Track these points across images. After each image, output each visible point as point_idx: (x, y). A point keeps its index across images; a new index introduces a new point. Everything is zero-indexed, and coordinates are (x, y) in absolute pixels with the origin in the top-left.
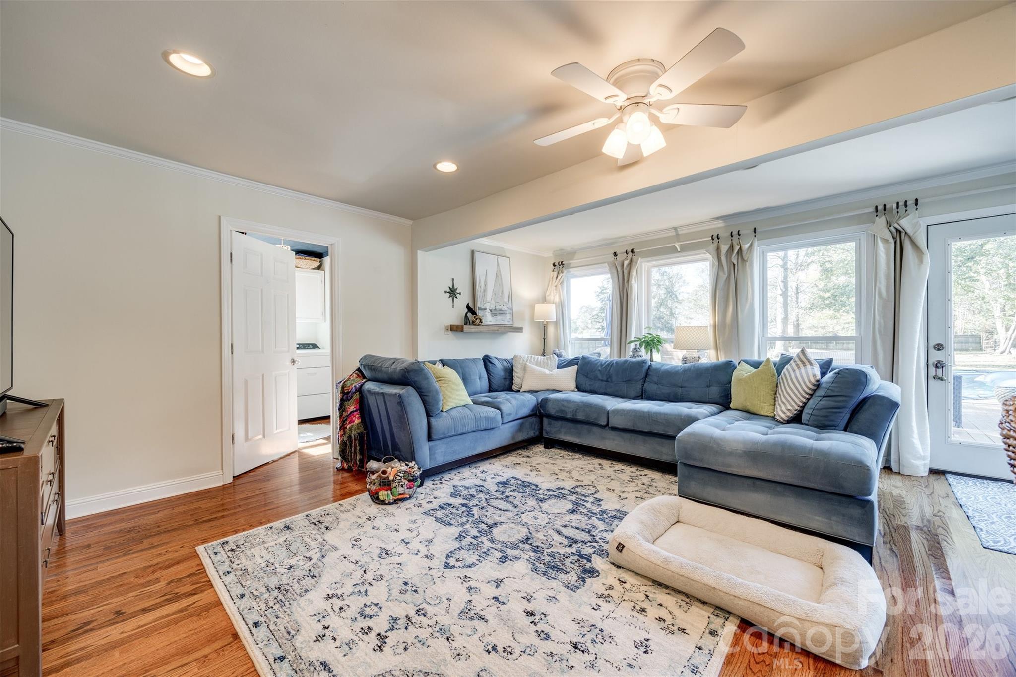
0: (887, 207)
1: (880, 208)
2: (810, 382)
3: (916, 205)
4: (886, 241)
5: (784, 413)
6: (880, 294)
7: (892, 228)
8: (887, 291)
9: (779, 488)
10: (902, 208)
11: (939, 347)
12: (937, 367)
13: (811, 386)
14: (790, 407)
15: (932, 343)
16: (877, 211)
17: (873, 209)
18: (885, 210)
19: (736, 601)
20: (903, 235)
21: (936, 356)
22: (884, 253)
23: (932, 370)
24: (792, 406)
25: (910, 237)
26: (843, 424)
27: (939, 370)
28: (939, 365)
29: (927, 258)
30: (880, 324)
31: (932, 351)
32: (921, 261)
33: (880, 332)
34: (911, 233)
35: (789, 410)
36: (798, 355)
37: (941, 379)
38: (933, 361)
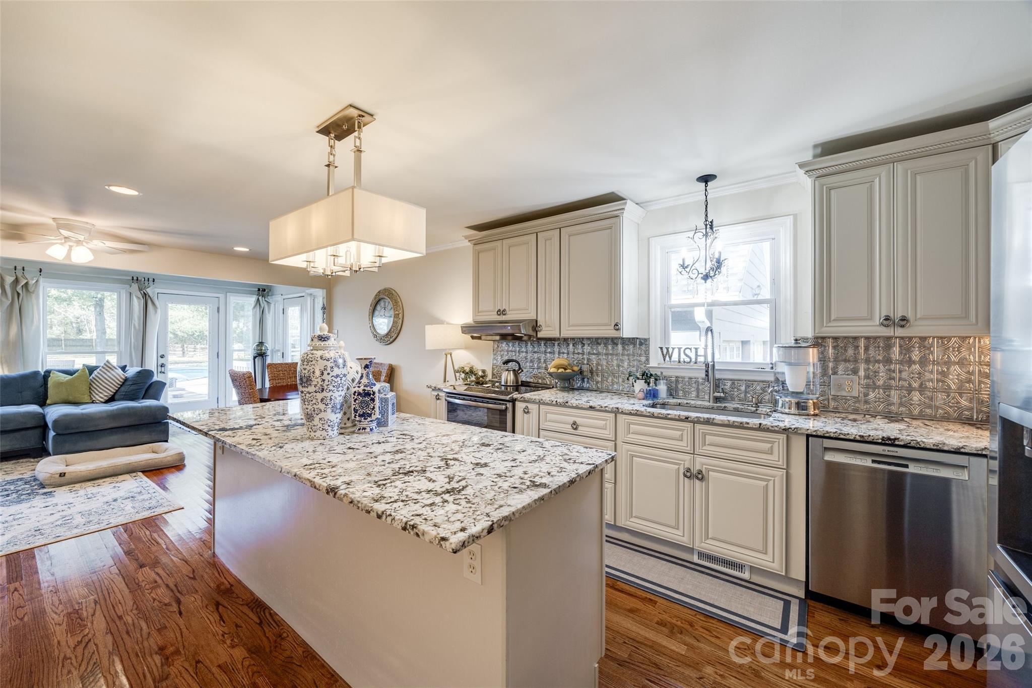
0: (139, 279)
1: (135, 278)
2: (121, 378)
3: (154, 281)
4: (139, 298)
5: (102, 398)
6: (135, 327)
7: (142, 292)
8: (139, 326)
9: (126, 429)
10: (146, 282)
11: (162, 357)
12: (162, 366)
13: (122, 380)
14: (106, 394)
15: (159, 355)
16: (133, 279)
17: (131, 278)
18: (137, 280)
19: (140, 463)
20: (147, 296)
21: (161, 361)
22: (137, 304)
23: (159, 368)
24: (108, 393)
25: (151, 298)
26: (141, 397)
27: (163, 368)
28: (163, 365)
29: (159, 311)
30: (134, 343)
31: (159, 358)
32: (156, 312)
33: (134, 348)
34: (152, 297)
35: (105, 396)
36: (105, 364)
37: (164, 373)
38: (160, 363)
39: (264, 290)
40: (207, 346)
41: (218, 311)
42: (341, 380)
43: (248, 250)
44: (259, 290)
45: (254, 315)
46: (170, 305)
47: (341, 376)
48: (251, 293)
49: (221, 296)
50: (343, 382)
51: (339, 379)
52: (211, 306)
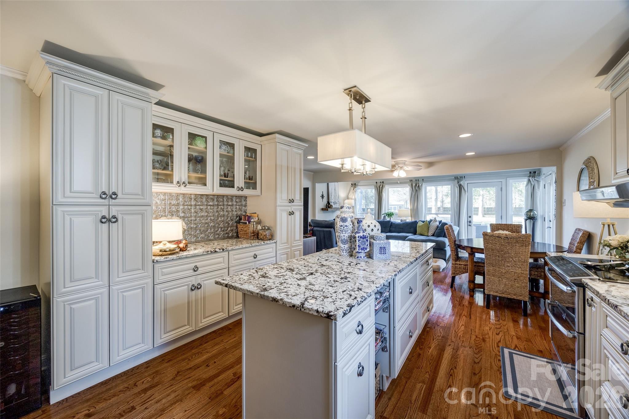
0: (458, 177)
1: (456, 177)
2: (436, 226)
3: (465, 178)
4: (457, 187)
5: (430, 234)
7: (459, 184)
10: (461, 179)
12: (470, 222)
15: (469, 216)
17: (454, 178)
20: (461, 186)
21: (469, 219)
22: (457, 190)
25: (463, 187)
26: (443, 236)
29: (467, 193)
31: (469, 218)
32: (465, 193)
33: (456, 213)
36: (434, 219)
37: (470, 226)
38: (469, 220)
39: (535, 172)
40: (495, 212)
41: (501, 190)
42: (344, 228)
43: (474, 153)
44: (530, 173)
45: (527, 191)
46: (473, 189)
47: (344, 226)
48: (525, 176)
49: (503, 181)
50: (345, 229)
51: (342, 227)
52: (497, 187)
